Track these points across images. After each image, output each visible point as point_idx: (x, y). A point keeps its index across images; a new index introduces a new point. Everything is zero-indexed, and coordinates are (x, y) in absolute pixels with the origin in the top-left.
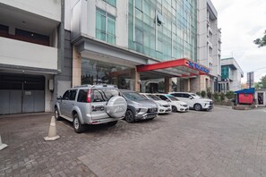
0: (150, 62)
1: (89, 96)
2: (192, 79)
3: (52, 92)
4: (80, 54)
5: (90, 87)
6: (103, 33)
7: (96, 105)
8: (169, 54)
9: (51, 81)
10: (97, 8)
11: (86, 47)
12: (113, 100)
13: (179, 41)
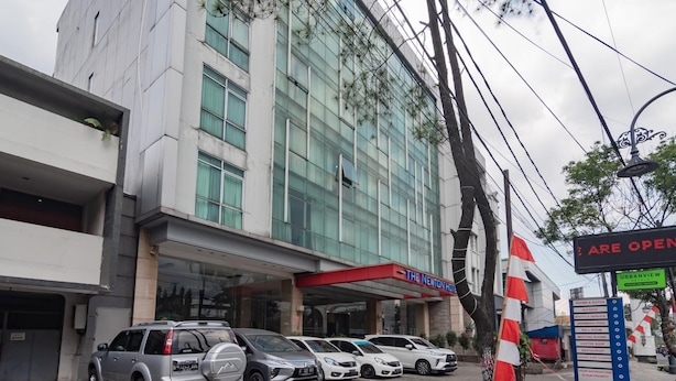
0: (325, 268)
1: (169, 343)
2: (432, 305)
3: (81, 333)
4: (156, 248)
5: (172, 325)
6: (213, 203)
7: (180, 359)
8: (372, 249)
9: (80, 309)
10: (202, 154)
11: (171, 235)
12: (217, 350)
13: (394, 220)
